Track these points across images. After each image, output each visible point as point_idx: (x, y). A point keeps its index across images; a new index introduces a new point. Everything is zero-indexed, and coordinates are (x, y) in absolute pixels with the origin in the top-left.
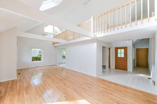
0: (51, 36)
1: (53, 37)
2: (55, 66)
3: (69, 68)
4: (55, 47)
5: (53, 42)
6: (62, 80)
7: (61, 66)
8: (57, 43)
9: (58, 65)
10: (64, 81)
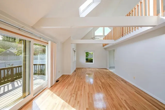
0: (99, 38)
1: (104, 39)
2: (104, 70)
3: (118, 75)
4: (105, 49)
5: (103, 44)
6: (100, 87)
7: (111, 71)
8: (106, 45)
9: (108, 69)
10: (101, 89)
